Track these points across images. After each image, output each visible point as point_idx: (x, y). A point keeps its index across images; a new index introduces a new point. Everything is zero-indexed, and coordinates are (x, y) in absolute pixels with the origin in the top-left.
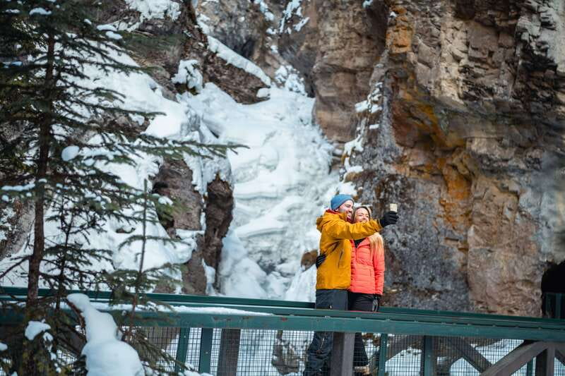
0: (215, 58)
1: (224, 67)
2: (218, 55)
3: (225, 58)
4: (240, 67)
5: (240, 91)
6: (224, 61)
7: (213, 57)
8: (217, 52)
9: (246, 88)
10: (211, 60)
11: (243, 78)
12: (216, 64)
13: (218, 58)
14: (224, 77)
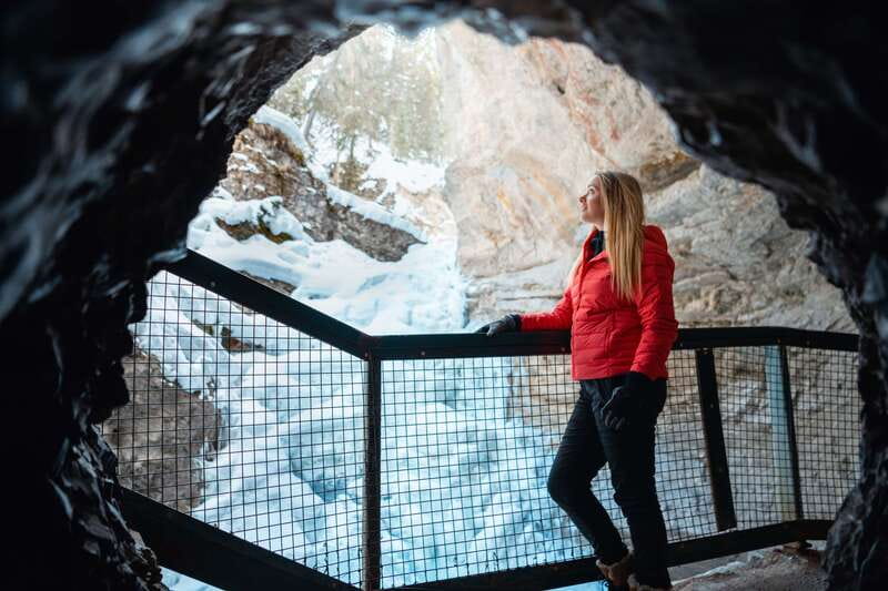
0: (348, 214)
1: (361, 223)
2: (352, 210)
3: (361, 213)
4: (383, 222)
5: (386, 251)
6: (360, 216)
7: (344, 212)
8: (349, 207)
9: (393, 246)
10: (343, 216)
11: (388, 234)
12: (350, 220)
13: (352, 213)
14: (362, 235)
